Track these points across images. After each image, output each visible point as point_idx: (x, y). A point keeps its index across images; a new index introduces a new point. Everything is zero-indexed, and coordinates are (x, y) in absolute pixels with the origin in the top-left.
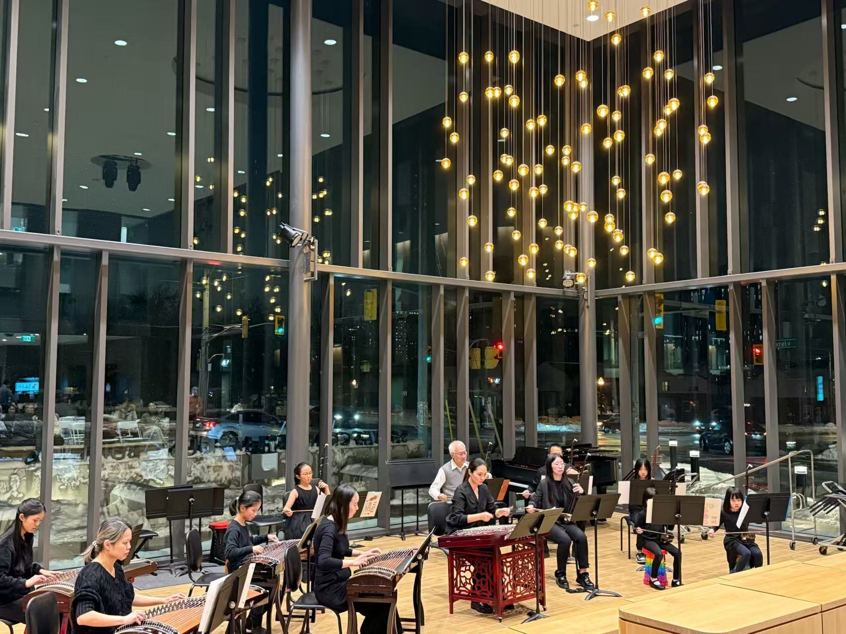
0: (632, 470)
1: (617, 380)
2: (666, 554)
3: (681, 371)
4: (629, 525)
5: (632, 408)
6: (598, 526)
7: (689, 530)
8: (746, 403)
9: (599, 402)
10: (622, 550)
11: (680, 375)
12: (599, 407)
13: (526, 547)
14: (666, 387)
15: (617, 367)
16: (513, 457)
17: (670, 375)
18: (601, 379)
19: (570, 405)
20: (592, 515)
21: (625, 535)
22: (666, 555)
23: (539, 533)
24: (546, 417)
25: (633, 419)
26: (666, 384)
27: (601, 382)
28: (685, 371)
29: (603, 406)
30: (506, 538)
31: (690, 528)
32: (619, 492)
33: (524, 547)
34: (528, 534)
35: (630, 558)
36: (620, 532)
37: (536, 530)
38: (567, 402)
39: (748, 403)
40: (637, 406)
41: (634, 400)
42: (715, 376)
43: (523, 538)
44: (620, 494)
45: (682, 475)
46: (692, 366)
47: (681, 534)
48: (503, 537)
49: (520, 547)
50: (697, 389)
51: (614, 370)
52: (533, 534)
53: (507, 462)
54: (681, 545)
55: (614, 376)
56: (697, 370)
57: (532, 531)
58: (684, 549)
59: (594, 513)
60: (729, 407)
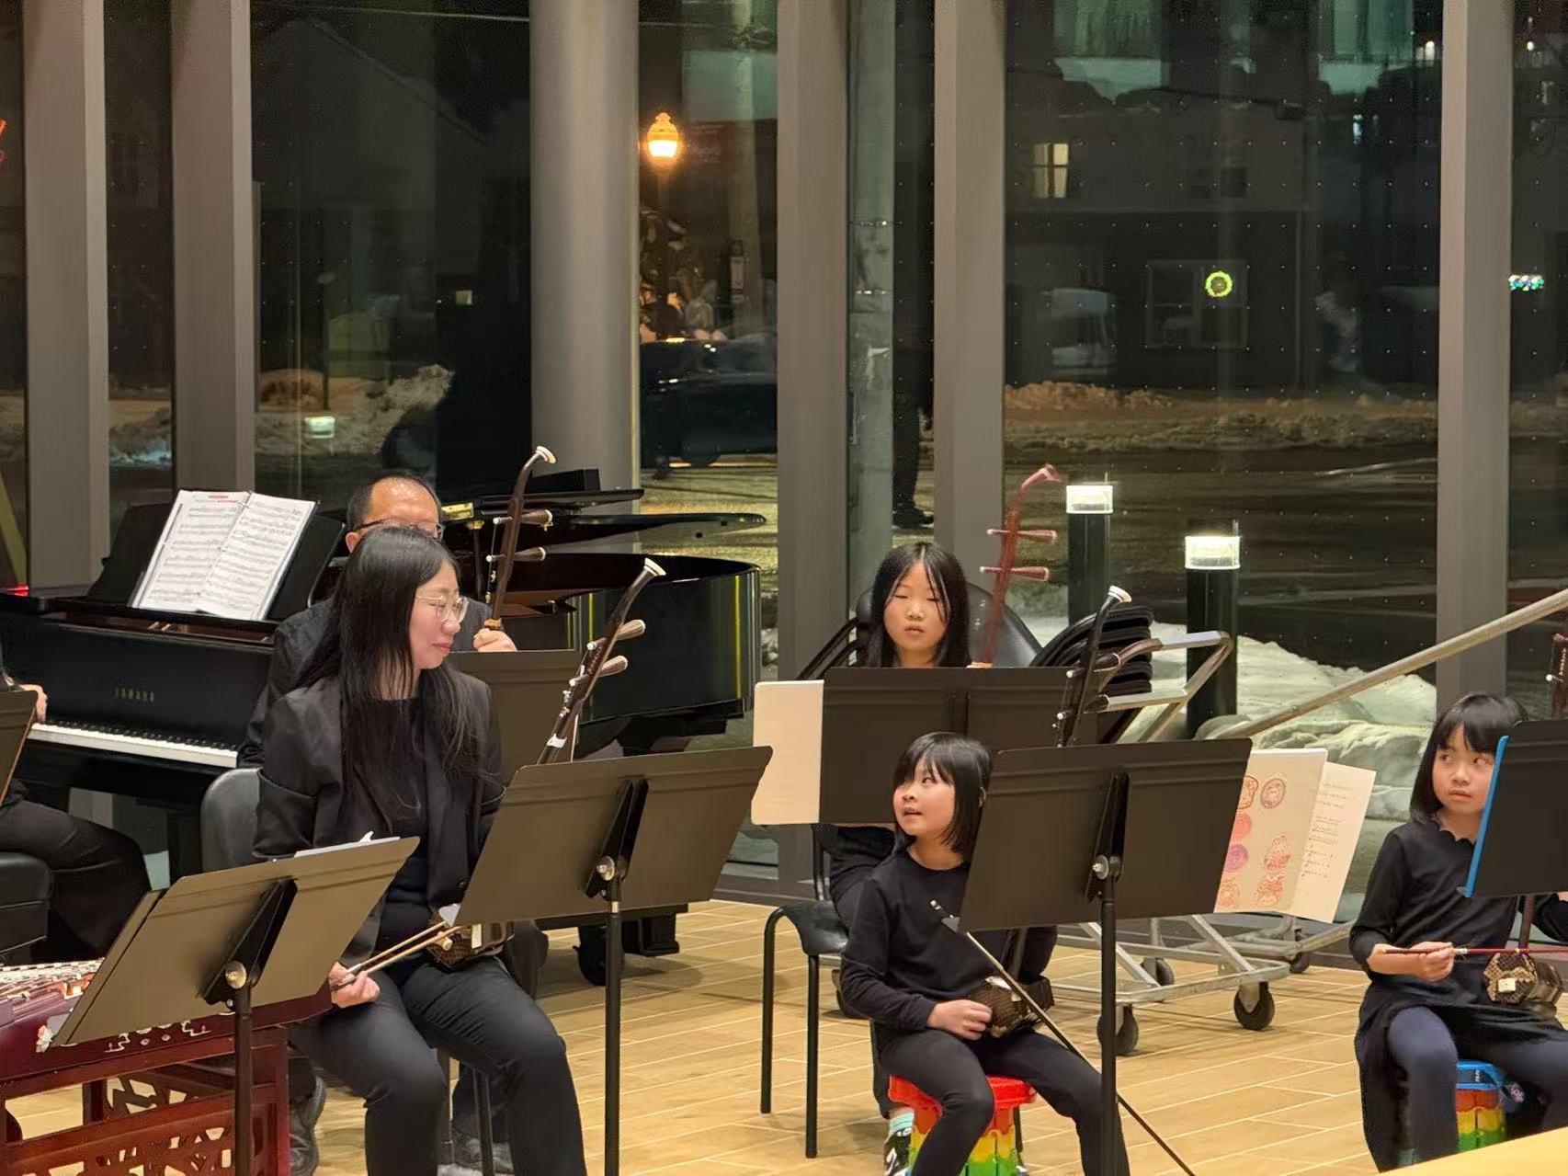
0: (845, 631)
1: (766, 130)
2: (1029, 1099)
3: (1148, 73)
4: (813, 950)
5: (850, 293)
6: (627, 985)
7: (1162, 977)
8: (1518, 269)
9: (645, 276)
10: (766, 1107)
11: (1137, 96)
12: (646, 308)
13: (176, 1097)
14: (1061, 177)
15: (767, 42)
16: (96, 571)
17: (1084, 93)
18: (663, 122)
19: (466, 297)
20: (595, 885)
21: (790, 1025)
22: (1025, 1111)
23: (259, 998)
24: (315, 379)
25: (853, 352)
26: (1061, 153)
27: (664, 146)
28: (1174, 71)
29: (672, 300)
30: (45, 1038)
31: (1171, 964)
32: (758, 742)
33: (162, 1098)
34: (188, 1007)
35: (811, 1151)
36: (759, 1009)
37: (238, 978)
38: (450, 283)
39: (1530, 272)
40: (882, 269)
41: (863, 235)
42: (1346, 104)
43: (157, 1033)
44: (766, 753)
45: (1137, 648)
46: (1216, 44)
47: (1121, 999)
48: (29, 1031)
49: (139, 1100)
50: (1239, 182)
51: (744, 66)
52: (223, 1009)
53: (55, 605)
54: (1119, 1062)
55: (745, 110)
56: (1247, 66)
57: (217, 989)
58: (1133, 1080)
59: (607, 871)
60: (1421, 293)
